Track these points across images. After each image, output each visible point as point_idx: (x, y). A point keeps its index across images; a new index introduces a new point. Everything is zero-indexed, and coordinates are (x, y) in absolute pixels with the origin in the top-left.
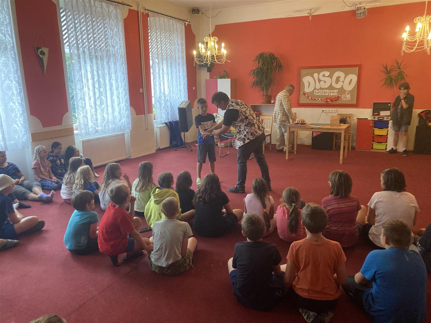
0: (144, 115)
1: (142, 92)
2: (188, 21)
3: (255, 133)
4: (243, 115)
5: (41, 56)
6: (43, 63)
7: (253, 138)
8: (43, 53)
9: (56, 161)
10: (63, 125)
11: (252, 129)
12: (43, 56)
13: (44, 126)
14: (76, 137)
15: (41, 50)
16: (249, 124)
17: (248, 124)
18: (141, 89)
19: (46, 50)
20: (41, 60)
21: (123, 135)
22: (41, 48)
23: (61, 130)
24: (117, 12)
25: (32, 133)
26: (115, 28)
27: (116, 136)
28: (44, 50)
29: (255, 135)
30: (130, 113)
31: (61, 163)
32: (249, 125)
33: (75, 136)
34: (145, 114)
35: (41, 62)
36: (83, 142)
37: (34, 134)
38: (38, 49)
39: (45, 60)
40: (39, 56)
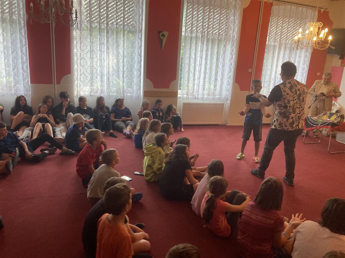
1: (251, 71)
3: (284, 125)
4: (284, 102)
5: (161, 37)
6: (162, 43)
7: (279, 128)
8: (163, 35)
9: (155, 113)
10: (169, 89)
11: (283, 120)
12: (163, 38)
13: (155, 87)
14: (178, 100)
15: (162, 33)
16: (284, 114)
17: (282, 113)
18: (250, 69)
19: (166, 33)
20: (161, 41)
21: (223, 104)
22: (163, 32)
23: (167, 92)
24: (237, 3)
25: (145, 90)
27: (216, 104)
28: (164, 34)
29: (282, 127)
30: (231, 87)
31: (159, 115)
32: (282, 115)
33: (178, 98)
35: (161, 42)
36: (184, 104)
37: (146, 91)
38: (160, 32)
39: (164, 40)
40: (160, 37)
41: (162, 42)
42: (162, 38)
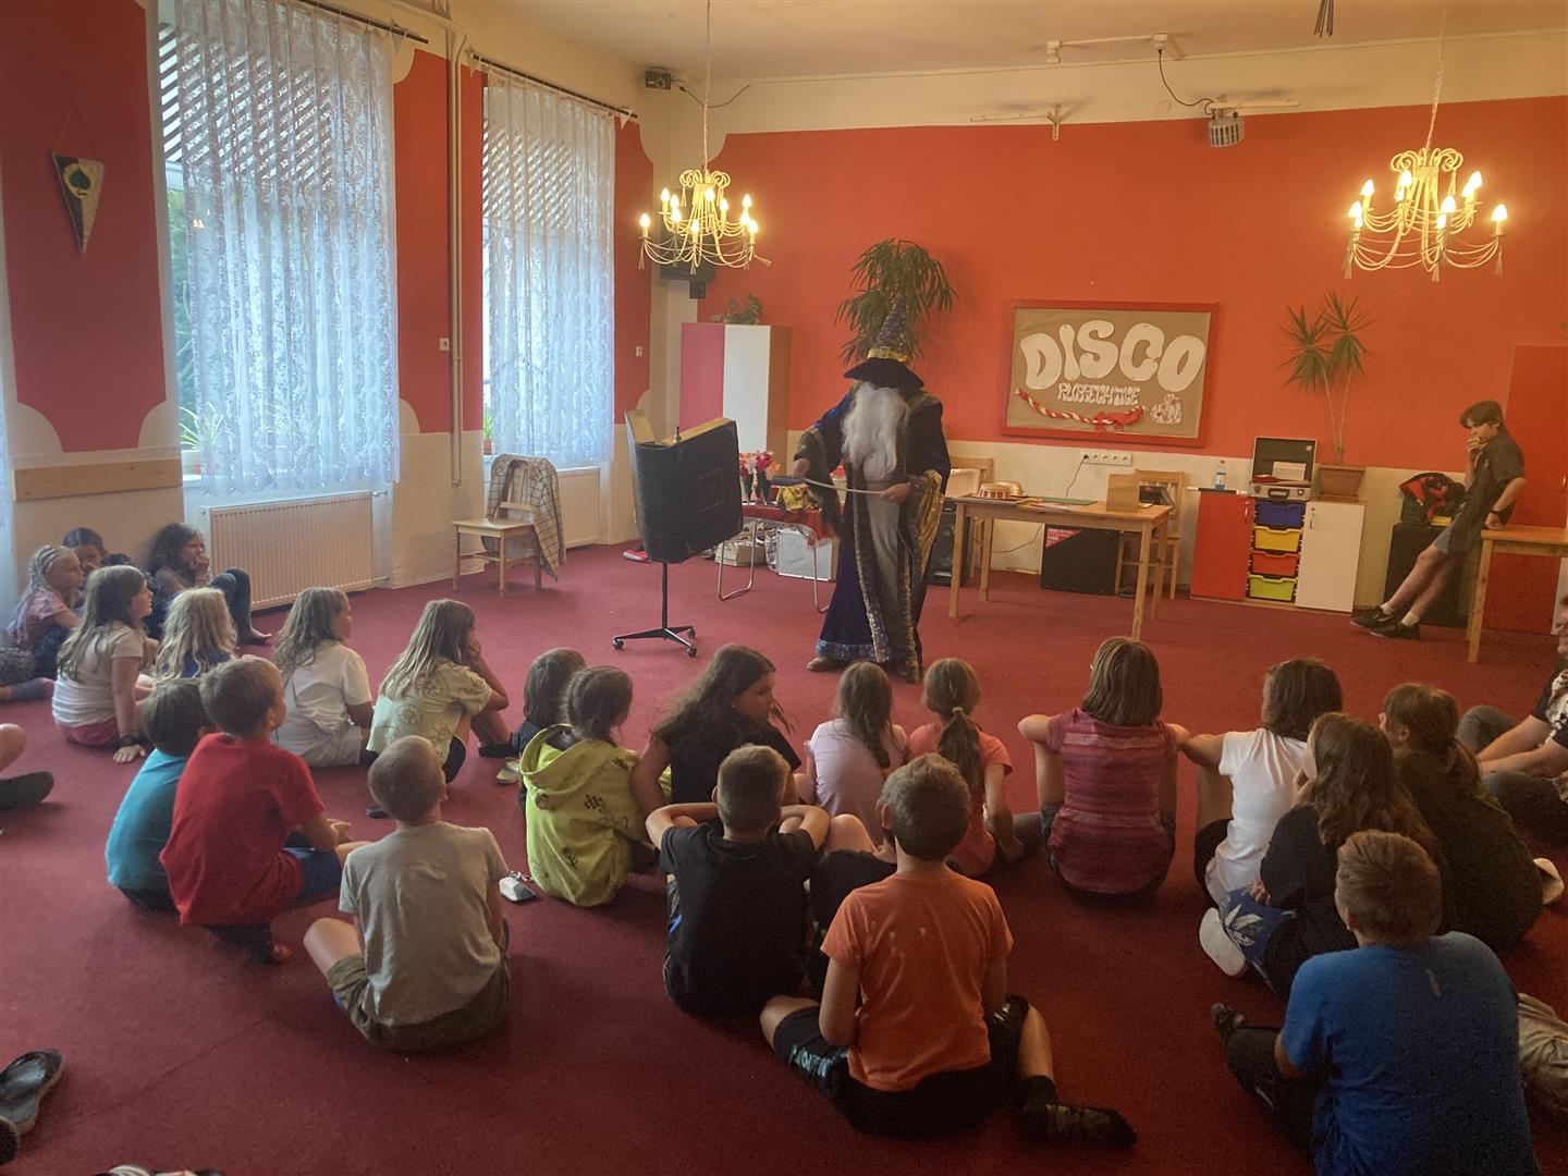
0: (448, 434)
1: (447, 349)
2: (630, 112)
5: (74, 190)
6: (80, 218)
8: (82, 180)
10: (139, 448)
12: (82, 191)
13: (69, 445)
14: (188, 498)
15: (74, 167)
18: (442, 340)
19: (93, 170)
20: (73, 207)
21: (367, 499)
22: (76, 162)
23: (132, 466)
24: (372, 58)
25: (20, 466)
26: (362, 113)
27: (340, 501)
28: (85, 170)
30: (397, 421)
33: (185, 493)
34: (452, 431)
35: (74, 211)
36: (215, 514)
37: (27, 468)
38: (64, 163)
39: (90, 203)
40: (67, 189)
41: (79, 215)
42: (76, 194)
